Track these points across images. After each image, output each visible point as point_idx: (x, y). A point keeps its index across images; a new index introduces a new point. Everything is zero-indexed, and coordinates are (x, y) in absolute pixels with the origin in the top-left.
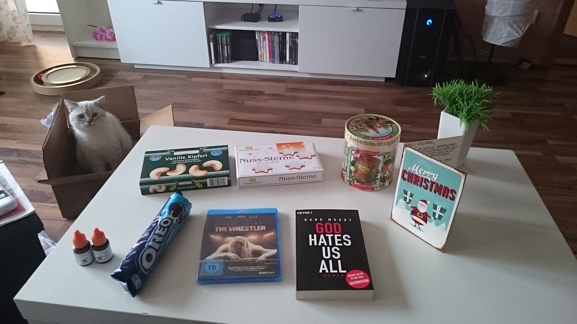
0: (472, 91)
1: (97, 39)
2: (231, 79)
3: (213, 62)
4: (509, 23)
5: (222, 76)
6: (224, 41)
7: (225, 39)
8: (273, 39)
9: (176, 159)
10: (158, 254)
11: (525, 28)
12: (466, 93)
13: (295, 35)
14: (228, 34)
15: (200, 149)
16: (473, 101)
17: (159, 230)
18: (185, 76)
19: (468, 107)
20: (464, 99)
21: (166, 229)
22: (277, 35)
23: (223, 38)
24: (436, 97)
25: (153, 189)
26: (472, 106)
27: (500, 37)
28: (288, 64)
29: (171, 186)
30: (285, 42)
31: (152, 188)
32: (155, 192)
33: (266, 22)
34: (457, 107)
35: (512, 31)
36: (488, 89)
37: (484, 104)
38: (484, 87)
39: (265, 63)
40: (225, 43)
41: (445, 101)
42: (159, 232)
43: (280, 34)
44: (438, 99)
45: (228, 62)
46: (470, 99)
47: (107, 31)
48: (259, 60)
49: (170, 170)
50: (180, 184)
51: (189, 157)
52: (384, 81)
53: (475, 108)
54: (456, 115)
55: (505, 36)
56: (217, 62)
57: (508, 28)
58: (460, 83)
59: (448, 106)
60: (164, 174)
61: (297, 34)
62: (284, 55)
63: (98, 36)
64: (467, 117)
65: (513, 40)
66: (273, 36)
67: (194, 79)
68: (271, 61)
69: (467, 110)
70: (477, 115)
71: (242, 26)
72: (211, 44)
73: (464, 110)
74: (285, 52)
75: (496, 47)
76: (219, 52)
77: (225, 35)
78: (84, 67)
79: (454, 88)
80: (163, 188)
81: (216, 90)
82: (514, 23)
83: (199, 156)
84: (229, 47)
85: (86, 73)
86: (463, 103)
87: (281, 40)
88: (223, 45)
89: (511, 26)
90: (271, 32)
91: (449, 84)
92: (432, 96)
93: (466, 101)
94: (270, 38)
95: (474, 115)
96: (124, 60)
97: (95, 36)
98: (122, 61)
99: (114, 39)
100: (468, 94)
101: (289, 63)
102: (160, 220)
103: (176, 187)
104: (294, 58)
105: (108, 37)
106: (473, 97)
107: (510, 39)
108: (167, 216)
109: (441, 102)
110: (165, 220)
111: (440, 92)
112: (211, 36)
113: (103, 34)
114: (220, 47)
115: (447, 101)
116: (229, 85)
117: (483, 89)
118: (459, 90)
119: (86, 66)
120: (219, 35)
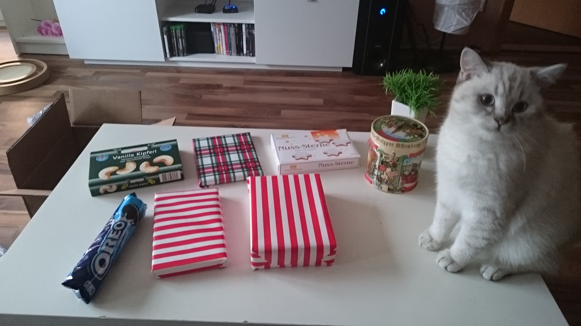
0: (420, 80)
1: (42, 34)
2: (188, 73)
3: (168, 56)
4: (458, 11)
5: (178, 70)
6: (178, 33)
7: (179, 31)
8: (229, 30)
9: (124, 157)
10: (112, 258)
11: (473, 15)
12: (414, 81)
13: (251, 25)
14: (182, 26)
15: (149, 145)
16: (421, 89)
17: (113, 233)
18: (139, 71)
19: (417, 96)
20: (412, 88)
21: (120, 232)
22: (232, 26)
23: (177, 31)
24: (387, 86)
25: (104, 190)
26: (420, 95)
27: (450, 25)
28: (245, 56)
29: (122, 185)
30: (241, 33)
31: (102, 188)
32: (106, 192)
33: (221, 13)
34: (406, 96)
35: (461, 19)
36: (435, 77)
37: (431, 92)
38: (431, 75)
39: (222, 56)
40: (180, 36)
41: (395, 90)
42: (113, 236)
43: (236, 25)
44: (389, 88)
45: (184, 56)
46: (418, 87)
47: (53, 26)
48: (216, 52)
49: (119, 168)
50: (132, 181)
51: (138, 154)
52: (341, 70)
53: (423, 97)
54: (406, 104)
55: (454, 23)
56: (172, 55)
57: (458, 16)
58: (409, 72)
59: (398, 95)
60: (114, 173)
61: (253, 25)
62: (241, 47)
63: (43, 31)
64: (416, 104)
65: (462, 28)
66: (229, 28)
67: (149, 74)
68: (228, 53)
69: (416, 98)
70: (426, 102)
71: (196, 17)
72: (165, 37)
73: (413, 98)
74: (242, 44)
75: (447, 35)
76: (173, 45)
77: (178, 27)
78: (29, 64)
79: (403, 77)
80: (115, 188)
81: (173, 85)
82: (462, 11)
83: (149, 153)
84: (183, 40)
85: (32, 70)
86: (412, 91)
87: (237, 31)
88: (178, 38)
89: (460, 15)
90: (227, 24)
91: (398, 73)
92: (383, 86)
93: (415, 89)
94: (226, 30)
95: (423, 103)
96: (73, 56)
97: (40, 31)
98: (71, 57)
99: (61, 34)
100: (417, 82)
101: (247, 55)
102: (113, 223)
103: (127, 185)
104: (251, 50)
105: (54, 31)
106: (421, 86)
107: (459, 27)
108: (121, 218)
109: (392, 92)
110: (119, 223)
111: (391, 81)
112: (165, 29)
113: (49, 28)
114: (175, 40)
115: (397, 90)
116: (186, 78)
117: (430, 77)
118: (408, 78)
119: (32, 62)
120: (173, 28)
